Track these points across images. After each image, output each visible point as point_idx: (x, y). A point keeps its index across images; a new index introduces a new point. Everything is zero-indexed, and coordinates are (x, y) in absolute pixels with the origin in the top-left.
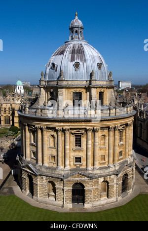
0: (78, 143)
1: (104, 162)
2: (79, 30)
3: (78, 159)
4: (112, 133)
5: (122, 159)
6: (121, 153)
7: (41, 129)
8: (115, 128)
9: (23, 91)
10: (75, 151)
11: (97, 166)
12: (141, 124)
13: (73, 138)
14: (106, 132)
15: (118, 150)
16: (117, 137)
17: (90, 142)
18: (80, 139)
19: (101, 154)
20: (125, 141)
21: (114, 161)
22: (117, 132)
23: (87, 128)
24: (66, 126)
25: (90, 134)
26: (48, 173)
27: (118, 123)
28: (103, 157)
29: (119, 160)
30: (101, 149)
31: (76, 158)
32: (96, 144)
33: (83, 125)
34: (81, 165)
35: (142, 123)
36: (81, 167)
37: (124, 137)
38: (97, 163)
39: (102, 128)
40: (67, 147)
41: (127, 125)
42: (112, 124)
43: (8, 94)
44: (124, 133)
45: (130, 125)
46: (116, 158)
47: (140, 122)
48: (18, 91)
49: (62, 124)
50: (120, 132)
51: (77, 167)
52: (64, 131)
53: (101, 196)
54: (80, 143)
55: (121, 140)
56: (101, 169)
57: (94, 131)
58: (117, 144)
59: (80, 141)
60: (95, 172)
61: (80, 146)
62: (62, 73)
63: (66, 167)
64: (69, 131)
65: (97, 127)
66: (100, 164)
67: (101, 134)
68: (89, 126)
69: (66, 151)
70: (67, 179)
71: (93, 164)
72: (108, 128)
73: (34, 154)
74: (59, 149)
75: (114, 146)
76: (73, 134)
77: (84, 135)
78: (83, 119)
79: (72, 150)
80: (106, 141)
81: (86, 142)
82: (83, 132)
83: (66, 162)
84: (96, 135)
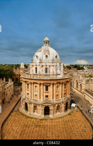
0: (47, 89)
2: (47, 42)
3: (47, 96)
4: (61, 85)
5: (66, 96)
6: (65, 94)
7: (31, 83)
8: (62, 83)
9: (24, 67)
10: (46, 93)
11: (54, 99)
13: (45, 87)
14: (58, 85)
16: (63, 86)
17: (52, 89)
18: (48, 87)
20: (67, 89)
22: (63, 85)
24: (42, 82)
25: (51, 86)
26: (34, 102)
27: (64, 81)
28: (57, 95)
29: (64, 96)
30: (56, 92)
31: (46, 96)
32: (54, 90)
33: (49, 82)
34: (48, 99)
35: (74, 81)
36: (48, 100)
37: (66, 87)
38: (54, 98)
39: (57, 83)
40: (42, 91)
41: (67, 81)
42: (61, 81)
43: (17, 68)
44: (66, 85)
45: (69, 82)
46: (63, 96)
48: (22, 67)
49: (40, 81)
50: (65, 85)
52: (40, 84)
53: (57, 112)
55: (65, 88)
56: (56, 100)
57: (53, 84)
58: (63, 89)
60: (54, 102)
61: (48, 91)
62: (40, 60)
63: (42, 100)
64: (43, 84)
65: (55, 82)
66: (56, 98)
67: (57, 86)
68: (52, 82)
69: (42, 93)
70: (42, 105)
71: (53, 99)
72: (60, 83)
73: (28, 94)
74: (39, 92)
75: (62, 90)
76: (45, 85)
77: (50, 86)
78: (49, 79)
79: (44, 92)
80: (58, 89)
81: (50, 89)
82: (49, 85)
83: (42, 97)
84: (55, 86)
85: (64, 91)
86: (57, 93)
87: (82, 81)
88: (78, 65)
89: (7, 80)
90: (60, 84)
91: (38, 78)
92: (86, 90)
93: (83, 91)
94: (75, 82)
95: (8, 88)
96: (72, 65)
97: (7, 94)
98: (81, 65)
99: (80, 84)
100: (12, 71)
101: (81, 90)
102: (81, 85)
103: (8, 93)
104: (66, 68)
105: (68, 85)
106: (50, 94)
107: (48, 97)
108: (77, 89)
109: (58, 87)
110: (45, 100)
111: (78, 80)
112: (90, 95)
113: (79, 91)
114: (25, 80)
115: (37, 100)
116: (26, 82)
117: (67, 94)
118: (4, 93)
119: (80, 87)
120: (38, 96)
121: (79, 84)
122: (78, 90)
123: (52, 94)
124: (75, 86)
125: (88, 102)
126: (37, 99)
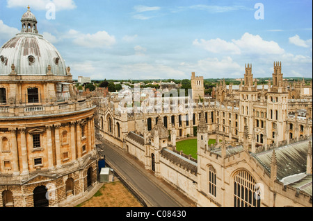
0: (37, 143)
1: (67, 159)
2: (32, 24)
3: (38, 161)
4: (73, 129)
5: (86, 153)
6: (84, 148)
8: (76, 124)
10: (34, 152)
11: (59, 164)
12: (102, 117)
13: (30, 138)
14: (66, 128)
15: (80, 145)
16: (79, 132)
17: (50, 140)
18: (39, 138)
19: (63, 152)
21: (77, 156)
22: (78, 127)
23: (46, 125)
24: (22, 126)
25: (49, 132)
27: (79, 118)
28: (66, 155)
29: (83, 155)
30: (62, 146)
31: (35, 160)
32: (57, 141)
33: (42, 123)
34: (42, 166)
36: (42, 169)
37: (85, 132)
38: (59, 161)
39: (63, 125)
40: (23, 149)
41: (88, 119)
42: (73, 120)
44: (86, 127)
45: (91, 119)
46: (79, 153)
47: (100, 116)
49: (16, 124)
50: (82, 127)
51: (37, 169)
52: (17, 132)
53: (67, 195)
54: (39, 143)
55: (83, 134)
56: (64, 167)
57: (53, 129)
58: (79, 138)
59: (39, 140)
60: (58, 171)
61: (39, 146)
62: (13, 67)
63: (25, 172)
64: (26, 131)
65: (58, 123)
66: (63, 162)
67: (62, 131)
68: (48, 124)
69: (23, 154)
70: (26, 184)
71: (55, 164)
72: (69, 124)
74: (14, 152)
75: (76, 141)
76: (31, 134)
77: (44, 133)
78: (41, 116)
79: (30, 152)
80: (67, 137)
81: (46, 141)
82: (42, 130)
83: (24, 166)
84: (57, 132)
85: (82, 141)
86: (65, 150)
87: (120, 116)
88: (109, 81)
90: (70, 127)
91: (11, 117)
92: (130, 135)
93: (122, 137)
94: (105, 118)
96: (97, 82)
98: (116, 81)
99: (116, 121)
101: (119, 136)
102: (118, 123)
104: (83, 89)
105: (91, 126)
106: (47, 155)
107: (40, 162)
108: (110, 133)
109: (65, 133)
110: (33, 170)
111: (111, 114)
112: (137, 144)
113: (115, 138)
115: (11, 176)
117: (88, 148)
119: (116, 128)
121: (114, 122)
122: (113, 135)
123: (50, 153)
124: (106, 128)
125: (135, 158)
126: (10, 172)
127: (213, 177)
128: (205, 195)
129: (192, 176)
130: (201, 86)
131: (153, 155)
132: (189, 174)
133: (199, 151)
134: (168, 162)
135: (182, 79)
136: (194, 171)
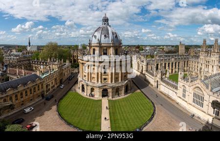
1: (117, 80)
5: (126, 78)
6: (125, 76)
9: (82, 48)
10: (104, 75)
26: (91, 84)
31: (104, 78)
34: (107, 82)
35: (136, 63)
46: (123, 78)
48: (80, 48)
51: (105, 82)
60: (113, 85)
62: (98, 40)
63: (100, 82)
69: (100, 76)
71: (112, 81)
73: (85, 76)
74: (96, 74)
79: (102, 75)
83: (99, 80)
85: (124, 73)
86: (116, 76)
87: (144, 62)
89: (65, 61)
93: (144, 72)
95: (65, 69)
97: (64, 74)
100: (70, 52)
101: (142, 72)
103: (66, 73)
107: (106, 80)
108: (138, 70)
110: (103, 82)
112: (150, 76)
114: (82, 62)
115: (94, 83)
116: (83, 63)
117: (127, 76)
118: (62, 73)
119: (141, 68)
120: (96, 79)
121: (141, 65)
123: (110, 77)
124: (136, 68)
127: (184, 91)
128: (180, 98)
129: (175, 91)
130: (184, 48)
131: (158, 81)
132: (174, 89)
133: (179, 79)
134: (164, 84)
135: (175, 45)
136: (176, 88)
